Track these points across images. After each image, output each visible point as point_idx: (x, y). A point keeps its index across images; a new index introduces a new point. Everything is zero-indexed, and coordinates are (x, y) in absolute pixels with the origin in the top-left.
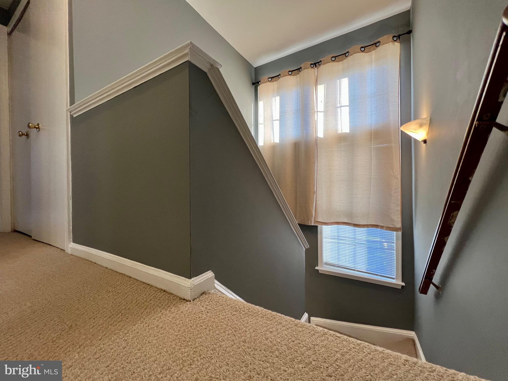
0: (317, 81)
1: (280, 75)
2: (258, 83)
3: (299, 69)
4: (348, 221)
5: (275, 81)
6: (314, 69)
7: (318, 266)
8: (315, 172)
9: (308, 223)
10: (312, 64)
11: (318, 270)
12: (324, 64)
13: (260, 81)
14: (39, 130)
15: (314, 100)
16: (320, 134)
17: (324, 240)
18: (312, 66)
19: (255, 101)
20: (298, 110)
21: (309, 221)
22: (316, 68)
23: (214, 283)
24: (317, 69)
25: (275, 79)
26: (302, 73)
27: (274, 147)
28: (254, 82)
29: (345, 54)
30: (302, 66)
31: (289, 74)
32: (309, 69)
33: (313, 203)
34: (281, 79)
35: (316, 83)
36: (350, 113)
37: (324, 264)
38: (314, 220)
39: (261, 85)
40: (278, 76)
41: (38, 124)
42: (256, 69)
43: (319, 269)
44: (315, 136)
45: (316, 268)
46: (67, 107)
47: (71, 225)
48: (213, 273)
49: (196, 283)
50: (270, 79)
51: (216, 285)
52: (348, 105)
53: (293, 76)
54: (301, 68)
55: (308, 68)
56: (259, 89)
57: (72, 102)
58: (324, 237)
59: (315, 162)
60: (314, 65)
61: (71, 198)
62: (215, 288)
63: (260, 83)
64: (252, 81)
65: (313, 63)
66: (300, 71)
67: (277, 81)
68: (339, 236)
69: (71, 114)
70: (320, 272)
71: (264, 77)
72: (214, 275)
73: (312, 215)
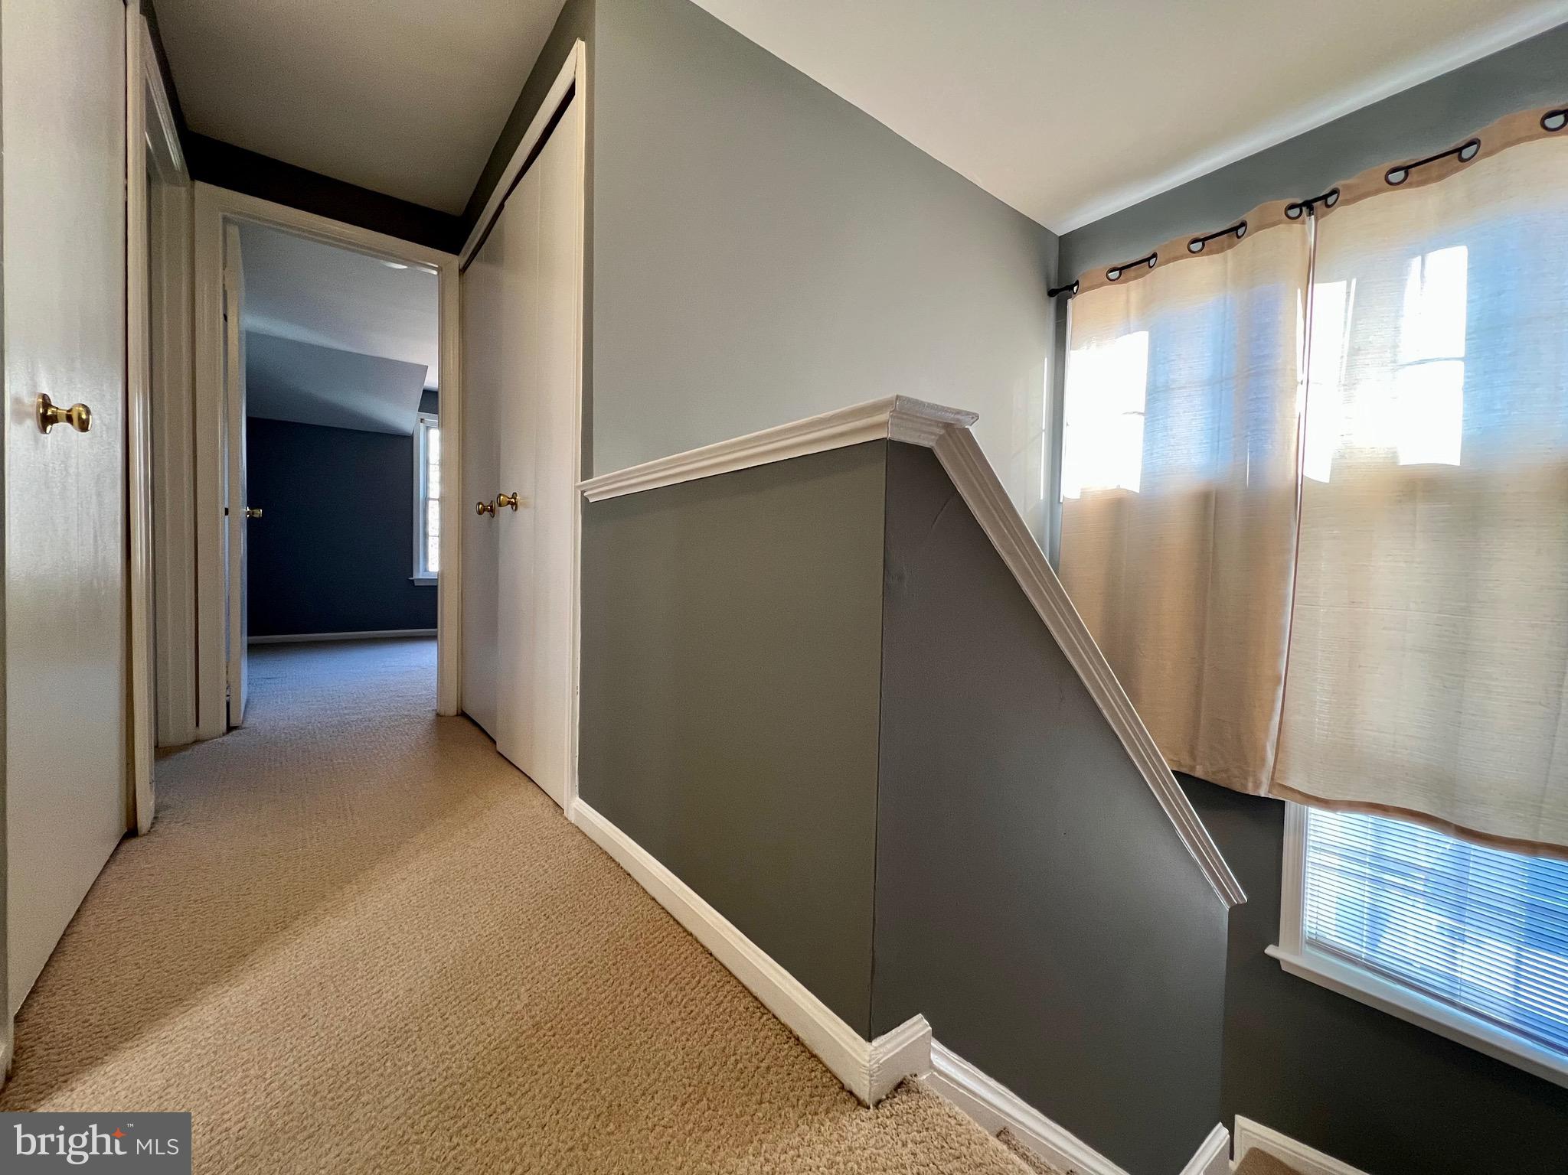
0: (1311, 264)
1: (1154, 255)
2: (1071, 288)
3: (1235, 229)
4: (1431, 811)
5: (1136, 278)
6: (1303, 223)
7: (1277, 943)
8: (1285, 605)
9: (1245, 787)
10: (1292, 207)
11: (1276, 962)
12: (1348, 202)
13: (1077, 283)
14: (516, 509)
15: (1294, 339)
16: (1317, 469)
17: (1312, 856)
18: (1295, 212)
19: (1056, 350)
20: (1224, 375)
21: (1246, 779)
22: (1313, 216)
23: (930, 1049)
24: (1316, 220)
25: (1132, 272)
26: (1246, 243)
27: (1118, 507)
28: (1054, 287)
29: (1459, 150)
30: (1250, 217)
31: (1193, 250)
32: (1281, 226)
33: (1270, 718)
34: (1161, 272)
35: (1309, 274)
36: (1469, 388)
37: (1307, 943)
38: (1272, 779)
39: (1079, 297)
40: (1148, 260)
41: (514, 495)
42: (1062, 239)
43: (1283, 960)
44: (1293, 472)
45: (1270, 950)
46: (576, 481)
47: (577, 754)
48: (928, 1023)
49: (882, 1058)
50: (1114, 275)
51: (933, 1056)
52: (1462, 354)
53: (1208, 254)
54: (1243, 224)
55: (1274, 224)
56: (1073, 308)
57: (587, 471)
58: (1311, 844)
59: (1288, 568)
60: (1304, 209)
61: (578, 690)
62: (932, 1066)
63: (1075, 288)
64: (1048, 284)
65: (1300, 201)
66: (1239, 237)
67: (1141, 276)
68: (1380, 857)
69: (585, 494)
70: (1284, 968)
71: (1091, 268)
72: (930, 1028)
73: (1263, 760)
